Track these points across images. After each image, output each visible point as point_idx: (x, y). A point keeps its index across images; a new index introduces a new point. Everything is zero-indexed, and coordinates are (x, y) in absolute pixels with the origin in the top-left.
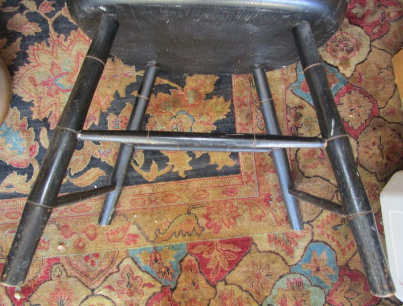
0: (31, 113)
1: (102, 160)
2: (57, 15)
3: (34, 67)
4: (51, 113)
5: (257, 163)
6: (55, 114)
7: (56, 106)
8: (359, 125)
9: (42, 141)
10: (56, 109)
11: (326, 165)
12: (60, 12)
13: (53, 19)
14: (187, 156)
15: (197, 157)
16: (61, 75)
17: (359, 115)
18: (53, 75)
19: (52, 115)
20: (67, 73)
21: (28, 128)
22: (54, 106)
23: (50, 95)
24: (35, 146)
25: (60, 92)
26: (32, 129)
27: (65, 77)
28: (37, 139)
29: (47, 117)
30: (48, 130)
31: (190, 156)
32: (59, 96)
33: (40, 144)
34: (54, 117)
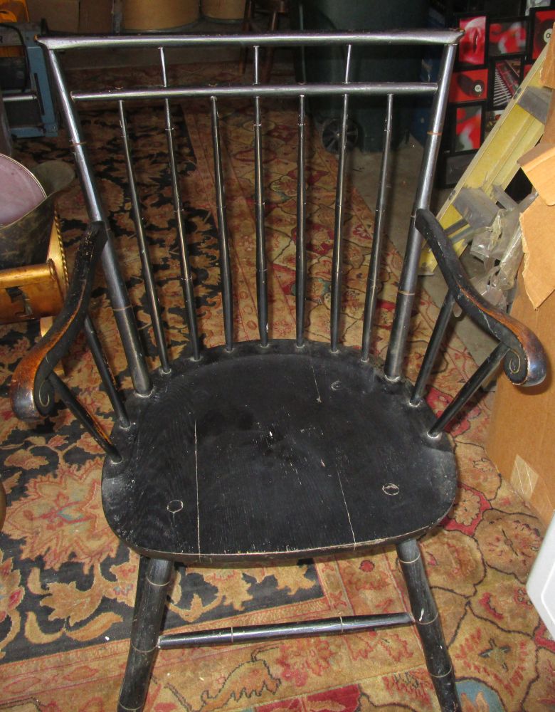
0: (21, 552)
1: (119, 601)
2: (69, 448)
3: (33, 500)
4: (49, 549)
5: (346, 580)
6: (56, 550)
7: (58, 541)
8: (470, 520)
9: (30, 586)
10: (57, 545)
11: (442, 572)
12: (74, 444)
13: (65, 451)
14: (244, 582)
15: (258, 581)
16: (69, 505)
17: (466, 510)
18: (58, 505)
19: (50, 551)
20: (76, 503)
21: (12, 571)
22: (55, 541)
23: (50, 528)
24: (19, 593)
25: (65, 524)
26: (18, 572)
27: (74, 507)
28: (24, 583)
29: (43, 553)
30: (42, 571)
31: (248, 582)
32: (63, 528)
33: (27, 589)
34: (53, 554)
